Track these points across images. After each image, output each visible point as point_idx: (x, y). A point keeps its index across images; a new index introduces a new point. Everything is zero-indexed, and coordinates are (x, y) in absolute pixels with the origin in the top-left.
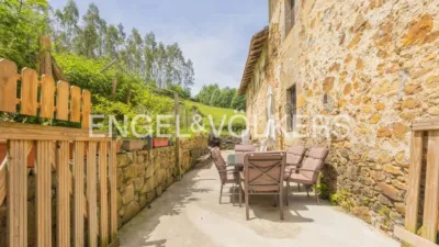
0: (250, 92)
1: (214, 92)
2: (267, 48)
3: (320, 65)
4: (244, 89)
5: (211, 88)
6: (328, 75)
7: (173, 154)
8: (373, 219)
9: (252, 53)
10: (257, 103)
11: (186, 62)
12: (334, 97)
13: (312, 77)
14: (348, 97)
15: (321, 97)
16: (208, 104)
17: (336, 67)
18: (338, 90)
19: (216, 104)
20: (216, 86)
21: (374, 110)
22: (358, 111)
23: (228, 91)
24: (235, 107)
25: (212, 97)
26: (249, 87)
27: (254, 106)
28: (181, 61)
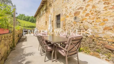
0: (38, 17)
1: (23, 16)
2: (47, 4)
3: (73, 8)
4: (36, 16)
5: (22, 15)
6: (77, 11)
7: (12, 37)
8: (101, 57)
9: (41, 4)
10: (41, 20)
11: (13, 5)
12: (80, 17)
13: (69, 12)
14: (87, 17)
15: (73, 18)
16: (21, 19)
17: (81, 8)
18: (82, 15)
19: (24, 20)
20: (24, 15)
21: (102, 21)
22: (93, 22)
23: (28, 17)
24: (30, 21)
25: (23, 18)
26: (38, 15)
27: (39, 21)
28: (11, 4)
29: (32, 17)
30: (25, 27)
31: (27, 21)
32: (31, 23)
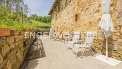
0: (55, 13)
1: (36, 17)
5: (35, 15)
11: (25, 4)
19: (36, 20)
20: (37, 15)
23: (40, 17)
24: (43, 22)
25: (35, 18)
26: (54, 11)
27: (58, 18)
28: (22, 4)
29: (45, 17)
30: (37, 27)
31: (39, 21)
32: (43, 23)
